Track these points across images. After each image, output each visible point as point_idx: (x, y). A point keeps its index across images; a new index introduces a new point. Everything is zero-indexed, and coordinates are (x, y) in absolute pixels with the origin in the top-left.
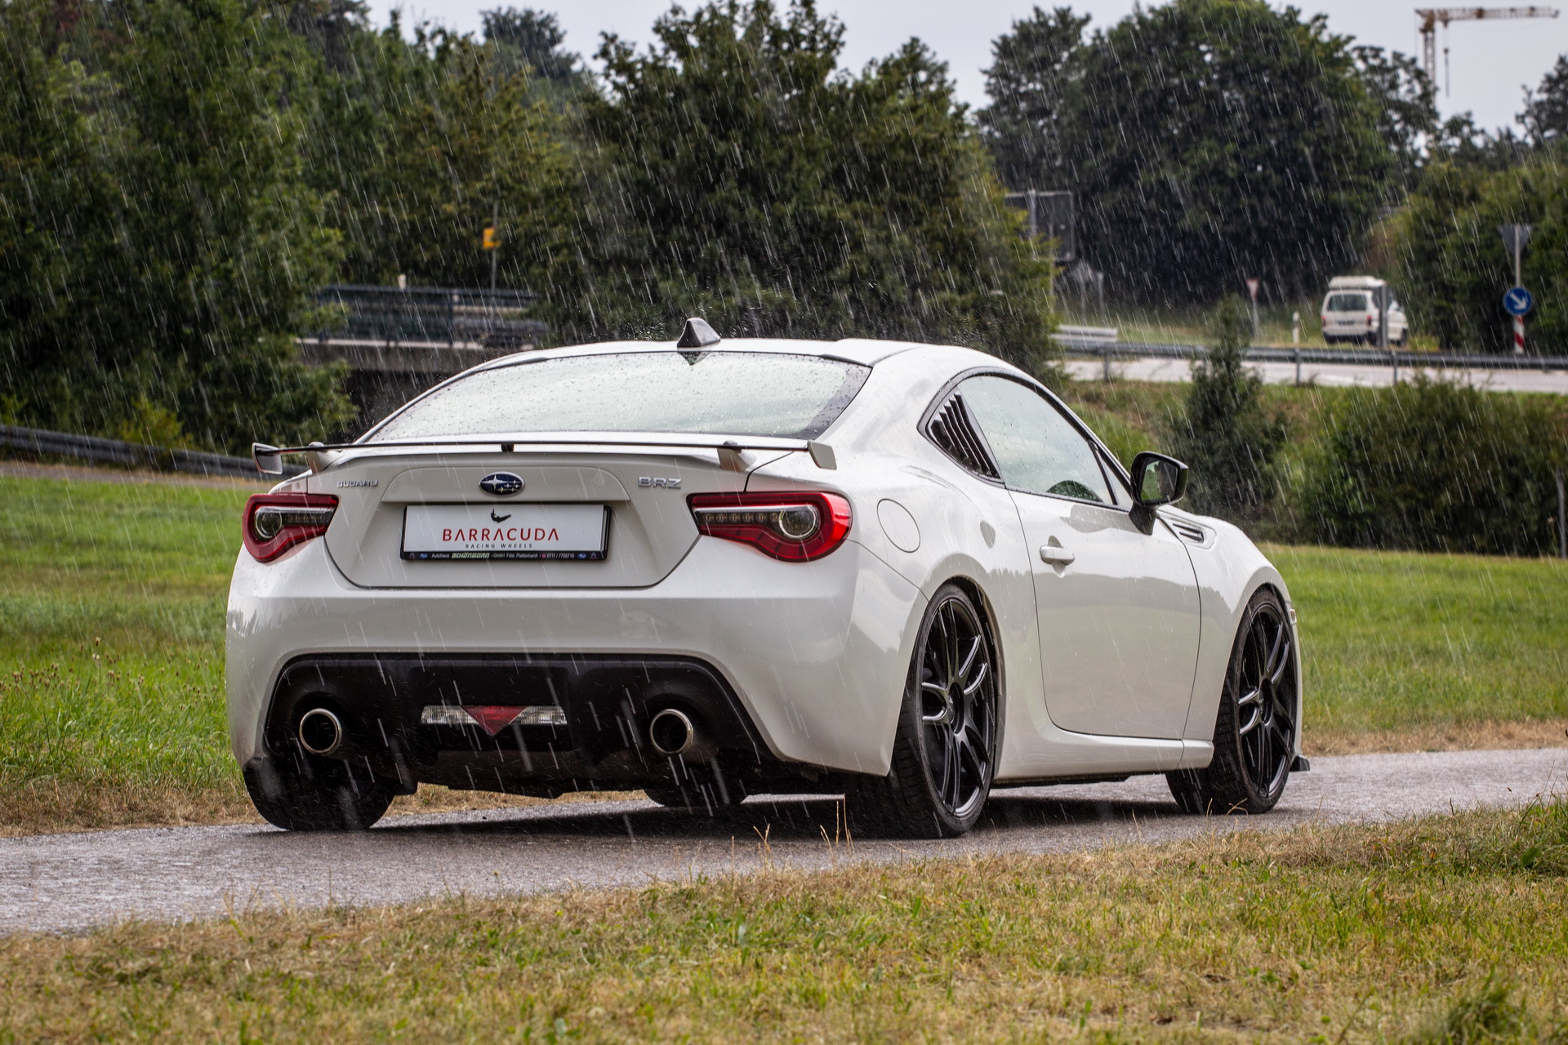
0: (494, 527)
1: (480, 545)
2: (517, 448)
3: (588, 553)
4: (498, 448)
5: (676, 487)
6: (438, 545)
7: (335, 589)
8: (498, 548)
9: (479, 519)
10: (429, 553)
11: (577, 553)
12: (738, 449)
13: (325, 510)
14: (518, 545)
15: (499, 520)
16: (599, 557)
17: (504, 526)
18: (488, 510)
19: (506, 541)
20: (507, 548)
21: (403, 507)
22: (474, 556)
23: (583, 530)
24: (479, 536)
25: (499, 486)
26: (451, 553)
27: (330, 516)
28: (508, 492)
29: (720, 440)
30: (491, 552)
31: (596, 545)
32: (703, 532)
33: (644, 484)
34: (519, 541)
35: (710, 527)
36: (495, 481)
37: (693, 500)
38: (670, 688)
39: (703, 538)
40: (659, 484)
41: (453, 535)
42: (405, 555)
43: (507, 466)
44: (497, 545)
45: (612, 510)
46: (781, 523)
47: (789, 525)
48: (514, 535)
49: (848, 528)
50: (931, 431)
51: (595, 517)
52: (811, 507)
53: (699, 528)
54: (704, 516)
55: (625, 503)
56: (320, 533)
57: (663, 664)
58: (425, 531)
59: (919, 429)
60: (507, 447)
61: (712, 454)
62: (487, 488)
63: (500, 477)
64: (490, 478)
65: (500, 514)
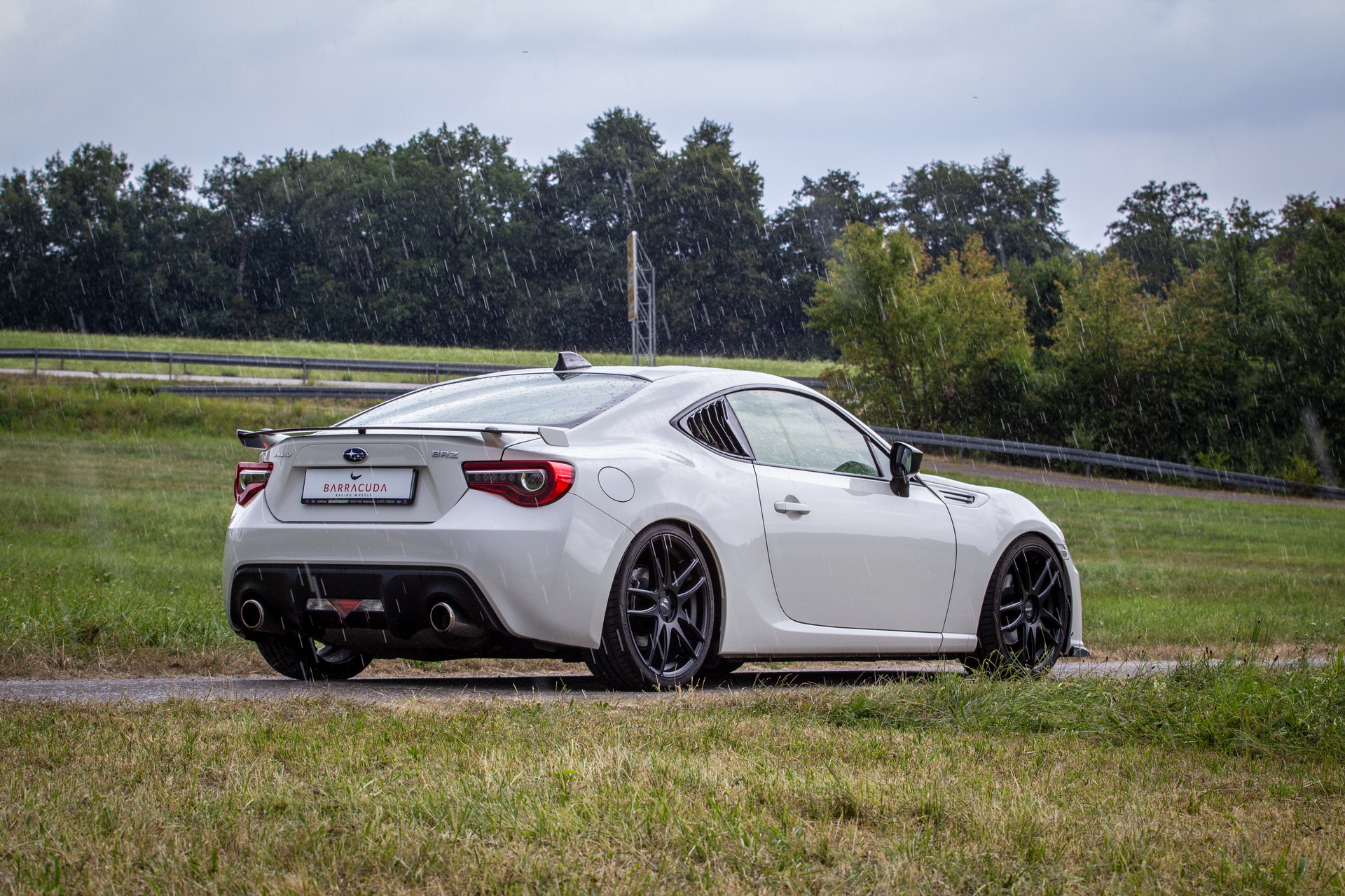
0: (352, 482)
1: (344, 494)
2: (368, 432)
3: (402, 500)
4: (356, 432)
5: (455, 457)
6: (321, 494)
7: (268, 523)
8: (353, 497)
9: (343, 478)
10: (316, 500)
11: (396, 500)
12: (498, 433)
13: (264, 472)
14: (364, 494)
15: (354, 478)
16: (410, 502)
17: (357, 482)
18: (349, 472)
19: (358, 492)
20: (358, 497)
21: (303, 470)
22: (340, 502)
23: (399, 486)
24: (343, 489)
25: (353, 456)
26: (328, 500)
27: (268, 476)
28: (358, 460)
29: (483, 426)
30: (350, 499)
31: (406, 494)
32: (470, 487)
33: (435, 455)
34: (365, 492)
35: (474, 483)
36: (351, 454)
37: (466, 466)
38: (438, 589)
39: (470, 490)
40: (444, 455)
41: (330, 488)
42: (304, 501)
43: (360, 443)
44: (353, 494)
45: (417, 472)
46: (523, 481)
47: (529, 483)
48: (363, 488)
49: (570, 485)
50: (684, 424)
51: (408, 476)
52: (541, 471)
53: (468, 484)
54: (472, 476)
55: (425, 467)
56: (264, 487)
57: (437, 573)
58: (315, 486)
59: (671, 423)
60: (362, 431)
61: (478, 435)
62: (347, 457)
63: (355, 450)
64: (349, 451)
65: (356, 474)
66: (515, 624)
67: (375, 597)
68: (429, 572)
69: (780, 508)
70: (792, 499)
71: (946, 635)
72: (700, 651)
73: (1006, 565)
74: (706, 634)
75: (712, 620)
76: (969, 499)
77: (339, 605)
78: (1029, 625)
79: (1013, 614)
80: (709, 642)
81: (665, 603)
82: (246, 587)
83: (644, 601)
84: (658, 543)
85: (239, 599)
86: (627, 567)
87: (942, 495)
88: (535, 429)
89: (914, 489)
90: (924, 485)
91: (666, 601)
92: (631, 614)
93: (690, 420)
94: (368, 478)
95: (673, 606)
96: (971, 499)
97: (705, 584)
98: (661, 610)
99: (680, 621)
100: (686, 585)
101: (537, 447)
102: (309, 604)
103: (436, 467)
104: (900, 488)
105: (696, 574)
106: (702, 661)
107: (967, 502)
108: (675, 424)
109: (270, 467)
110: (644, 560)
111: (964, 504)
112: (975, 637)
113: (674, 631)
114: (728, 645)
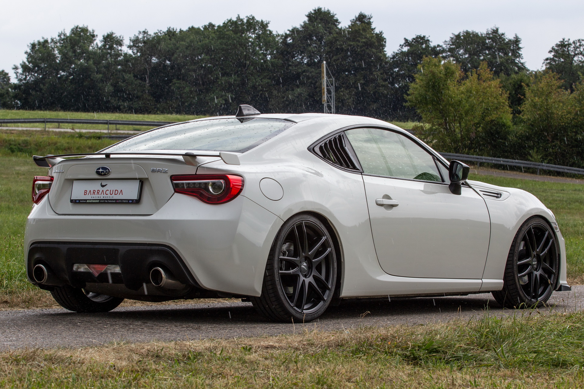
0: (101, 189)
1: (96, 197)
2: (112, 156)
3: (132, 200)
4: (104, 156)
5: (166, 172)
6: (83, 197)
7: (50, 215)
8: (102, 198)
9: (96, 186)
10: (79, 200)
11: (129, 200)
12: (194, 156)
13: (48, 182)
14: (109, 197)
15: (103, 186)
16: (137, 202)
17: (105, 189)
18: (99, 182)
19: (105, 195)
20: (105, 198)
21: (71, 181)
22: (94, 201)
23: (131, 191)
24: (96, 193)
25: (102, 172)
26: (86, 200)
27: (50, 184)
28: (105, 175)
29: (184, 152)
30: (100, 200)
31: (135, 197)
32: (176, 191)
33: (153, 171)
34: (109, 195)
35: (178, 189)
36: (101, 170)
37: (173, 178)
38: (156, 258)
39: (176, 194)
40: (159, 171)
41: (88, 193)
42: (72, 201)
43: (106, 164)
44: (102, 197)
45: (142, 182)
46: (210, 187)
47: (214, 188)
48: (108, 192)
49: (241, 190)
50: (317, 149)
52: (222, 181)
53: (174, 189)
54: (176, 184)
55: (147, 179)
56: (48, 192)
57: (153, 248)
58: (79, 191)
59: (309, 149)
60: (108, 155)
61: (181, 158)
62: (98, 173)
63: (103, 168)
64: (99, 169)
65: (103, 184)
66: (205, 282)
67: (114, 263)
68: (149, 248)
69: (379, 203)
70: (387, 197)
71: (485, 281)
72: (328, 296)
73: (521, 236)
74: (331, 285)
75: (335, 276)
76: (498, 195)
77: (94, 268)
78: (535, 272)
79: (526, 266)
80: (333, 290)
81: (304, 265)
82: (37, 256)
83: (291, 265)
84: (300, 227)
85: (33, 262)
86: (279, 243)
87: (481, 193)
88: (217, 153)
89: (464, 190)
90: (470, 187)
91: (305, 264)
92: (281, 273)
93: (321, 148)
94: (111, 186)
95: (310, 267)
96: (499, 196)
97: (331, 253)
98: (301, 270)
99: (314, 277)
100: (318, 254)
101: (219, 165)
102: (75, 268)
103: (154, 179)
104: (455, 189)
105: (325, 246)
106: (329, 303)
107: (497, 197)
108: (311, 149)
109: (52, 179)
110: (290, 237)
111: (495, 198)
112: (502, 281)
113: (310, 283)
114: (346, 292)
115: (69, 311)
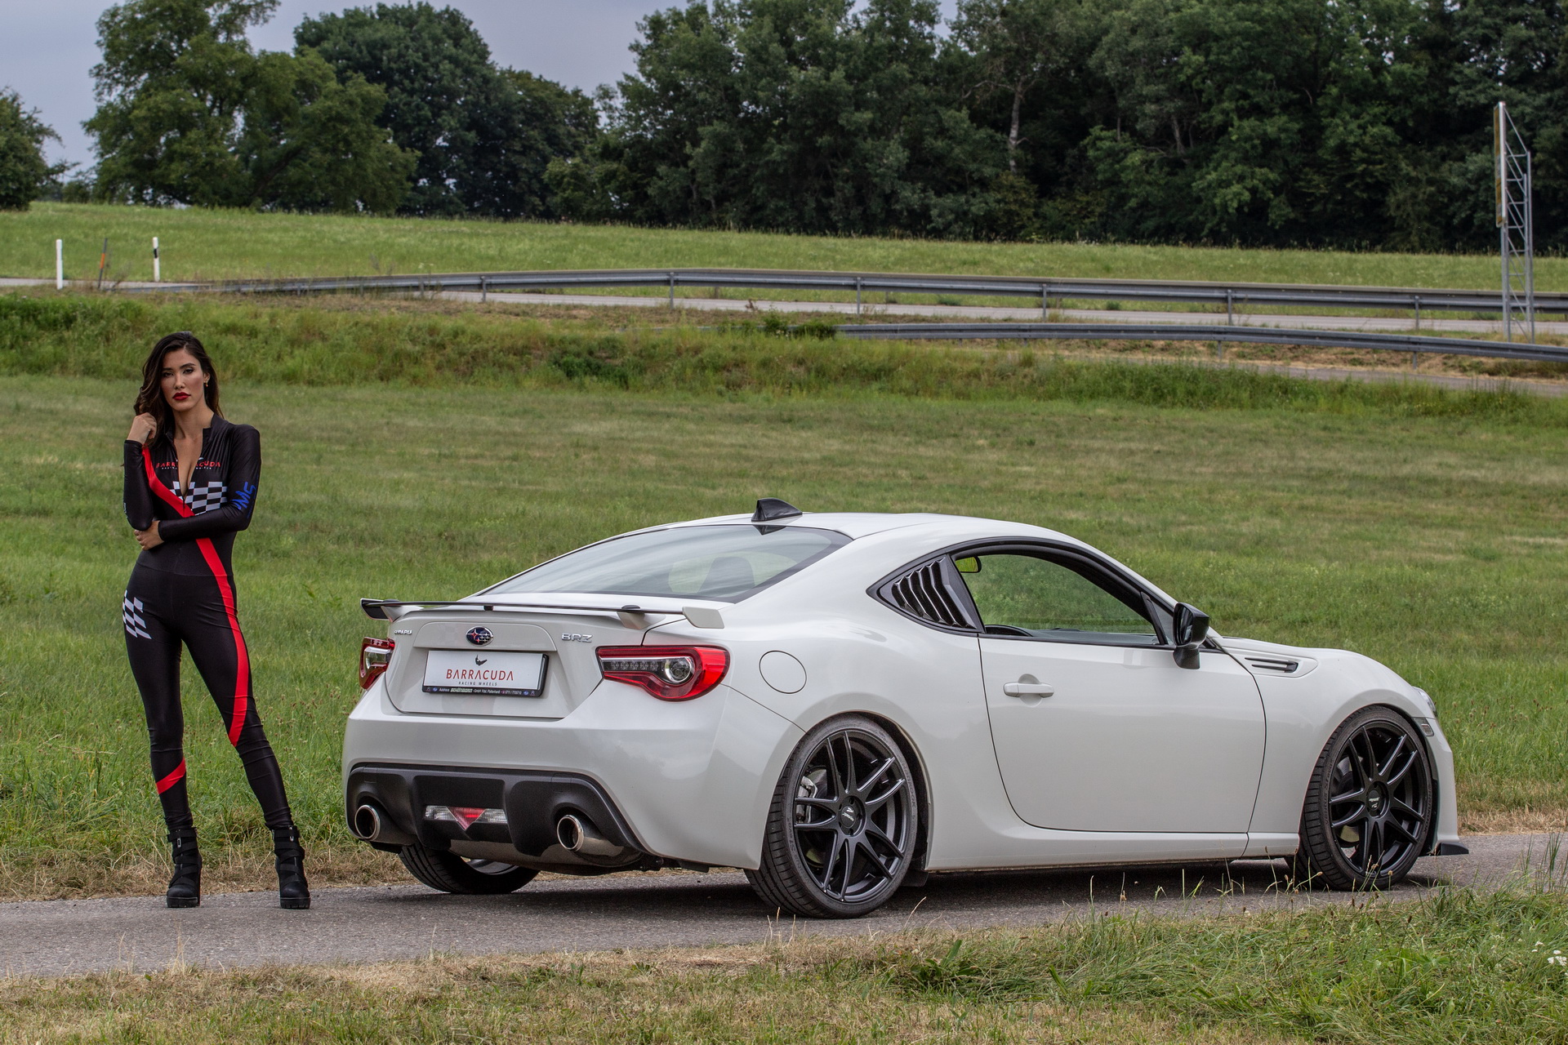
0: (476, 668)
1: (467, 682)
2: (495, 608)
3: (530, 691)
4: (482, 608)
5: (587, 641)
6: (444, 682)
7: (388, 715)
8: (477, 685)
9: (467, 662)
10: (438, 687)
11: (523, 690)
12: (642, 613)
13: (386, 651)
14: (489, 683)
15: (479, 663)
16: (539, 694)
17: (482, 668)
18: (473, 656)
19: (483, 680)
20: (482, 686)
21: (426, 650)
22: (463, 691)
23: (526, 673)
24: (467, 675)
25: (477, 637)
26: (450, 688)
27: (389, 656)
28: (481, 643)
29: (621, 605)
30: (474, 688)
31: (534, 685)
32: (605, 677)
33: (566, 639)
34: (490, 680)
35: (609, 673)
36: (475, 634)
37: (602, 651)
38: (565, 799)
39: (605, 681)
40: (575, 639)
41: (453, 674)
42: (425, 689)
43: (485, 622)
44: (477, 683)
45: (547, 657)
46: (667, 671)
47: (674, 672)
48: (488, 675)
49: (723, 675)
50: (887, 592)
51: (538, 661)
52: (687, 658)
53: (603, 673)
54: (607, 665)
55: (555, 653)
56: (385, 669)
57: (556, 779)
58: (437, 670)
59: (869, 592)
60: (488, 608)
61: (614, 614)
62: (470, 638)
63: (479, 630)
64: (472, 631)
65: (481, 659)
66: (655, 842)
67: (496, 805)
69: (1008, 691)
70: (1027, 678)
71: (1252, 836)
72: (897, 869)
73: (1339, 746)
74: (905, 847)
75: (914, 831)
76: (1290, 667)
77: (463, 814)
78: (1374, 819)
79: (1351, 805)
80: (908, 858)
81: (849, 812)
82: (365, 788)
83: (821, 812)
84: (838, 743)
85: (355, 801)
86: (796, 772)
87: (1248, 664)
89: (1204, 658)
90: (1224, 652)
91: (850, 810)
92: (799, 828)
93: (895, 588)
94: (495, 663)
95: (860, 815)
96: (1291, 667)
97: (904, 786)
98: (842, 822)
99: (868, 834)
100: (878, 789)
101: (681, 629)
102: (429, 810)
103: (567, 652)
104: (1187, 659)
105: (892, 774)
106: (899, 881)
107: (1286, 670)
108: (875, 592)
109: (390, 645)
110: (819, 760)
111: (1282, 673)
112: (1296, 836)
113: (859, 847)
114: (938, 859)
115: (440, 892)
